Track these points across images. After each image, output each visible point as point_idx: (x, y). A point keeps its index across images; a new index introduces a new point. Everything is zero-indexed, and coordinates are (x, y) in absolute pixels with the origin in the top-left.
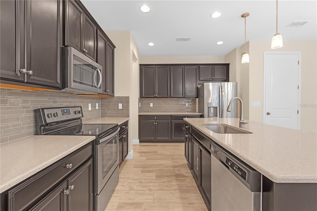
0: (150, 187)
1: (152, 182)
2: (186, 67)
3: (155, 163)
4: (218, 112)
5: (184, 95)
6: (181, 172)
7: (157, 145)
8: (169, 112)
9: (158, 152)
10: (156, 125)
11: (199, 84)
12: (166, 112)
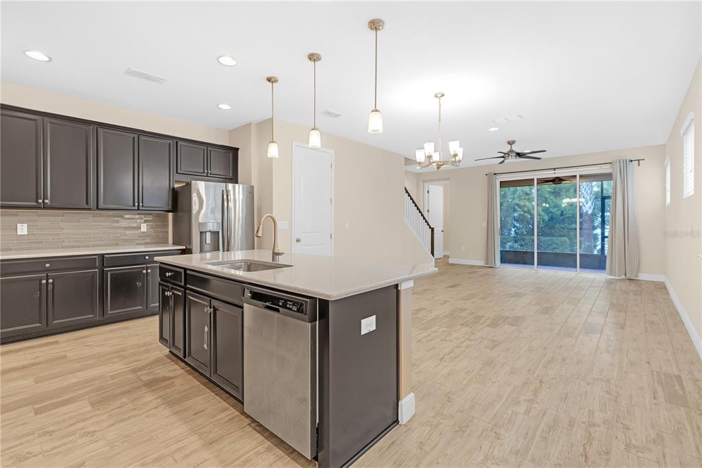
0: (84, 431)
1: (87, 419)
2: (143, 138)
3: (74, 380)
4: (221, 241)
5: (139, 205)
6: (157, 374)
7: (56, 342)
8: (89, 246)
9: (68, 355)
10: (50, 287)
11: (176, 182)
12: (79, 247)
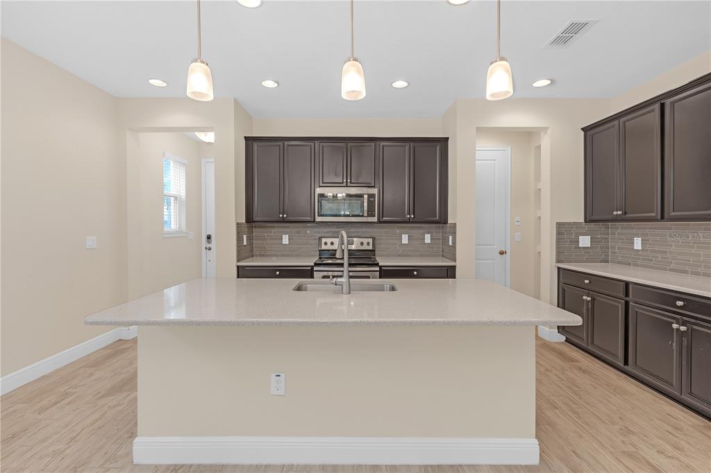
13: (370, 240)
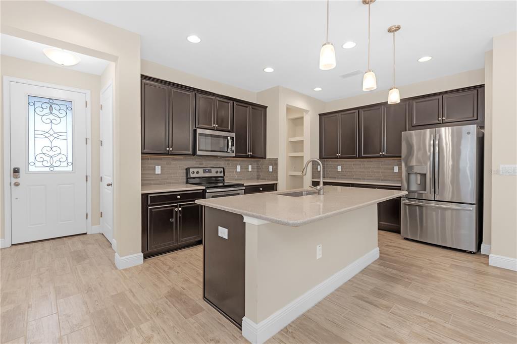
2: (386, 107)
4: (428, 182)
13: (222, 169)
